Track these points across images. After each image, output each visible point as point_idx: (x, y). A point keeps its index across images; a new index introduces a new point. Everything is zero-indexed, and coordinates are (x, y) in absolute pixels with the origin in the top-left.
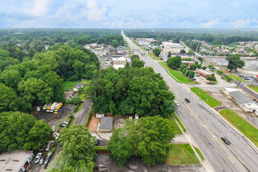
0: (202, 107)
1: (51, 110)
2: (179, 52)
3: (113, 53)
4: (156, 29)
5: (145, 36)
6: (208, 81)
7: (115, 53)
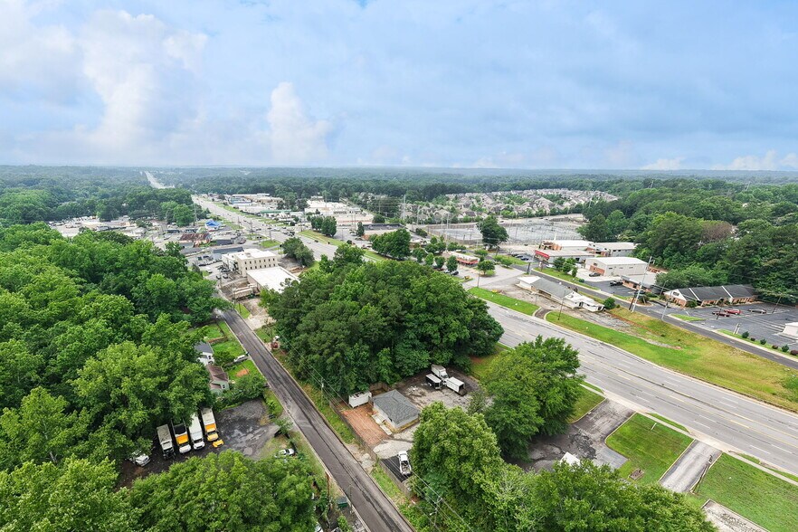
0: (516, 318)
1: (196, 442)
2: (370, 223)
3: (197, 242)
4: (252, 170)
5: (240, 188)
6: (482, 273)
7: (205, 242)
